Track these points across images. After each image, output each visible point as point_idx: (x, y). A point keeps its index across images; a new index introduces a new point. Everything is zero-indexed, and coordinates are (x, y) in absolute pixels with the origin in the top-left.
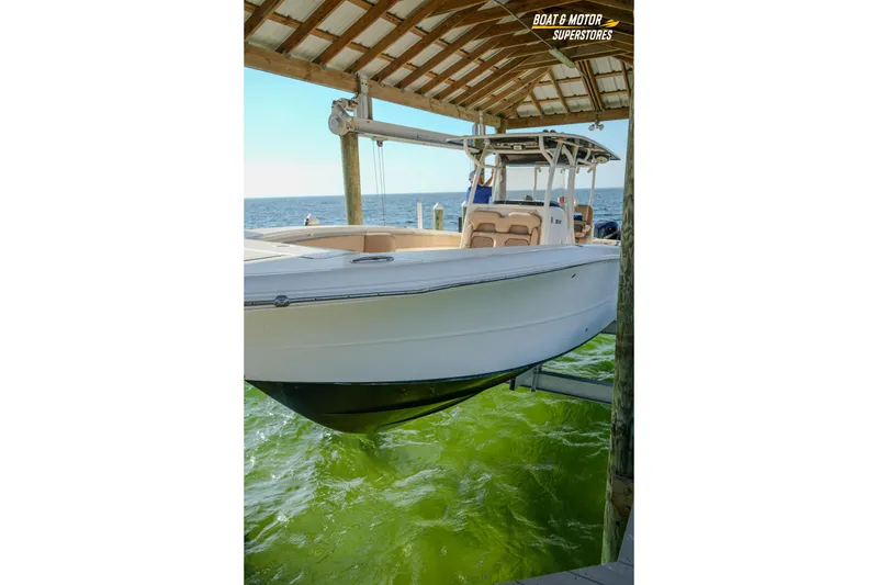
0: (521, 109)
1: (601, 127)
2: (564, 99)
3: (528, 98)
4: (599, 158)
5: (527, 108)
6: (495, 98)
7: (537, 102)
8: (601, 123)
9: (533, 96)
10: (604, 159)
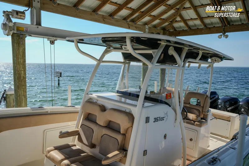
0: (176, 25)
1: (227, 36)
2: (201, 19)
3: (178, 19)
4: (214, 58)
5: (180, 25)
6: (155, 18)
7: (185, 21)
8: (226, 34)
9: (181, 16)
10: (217, 59)
